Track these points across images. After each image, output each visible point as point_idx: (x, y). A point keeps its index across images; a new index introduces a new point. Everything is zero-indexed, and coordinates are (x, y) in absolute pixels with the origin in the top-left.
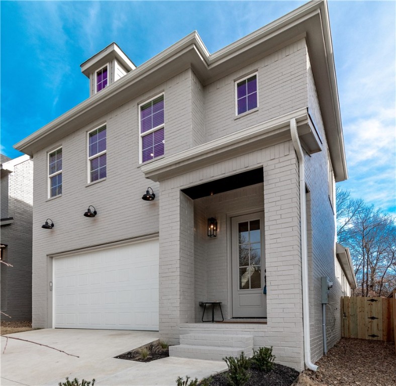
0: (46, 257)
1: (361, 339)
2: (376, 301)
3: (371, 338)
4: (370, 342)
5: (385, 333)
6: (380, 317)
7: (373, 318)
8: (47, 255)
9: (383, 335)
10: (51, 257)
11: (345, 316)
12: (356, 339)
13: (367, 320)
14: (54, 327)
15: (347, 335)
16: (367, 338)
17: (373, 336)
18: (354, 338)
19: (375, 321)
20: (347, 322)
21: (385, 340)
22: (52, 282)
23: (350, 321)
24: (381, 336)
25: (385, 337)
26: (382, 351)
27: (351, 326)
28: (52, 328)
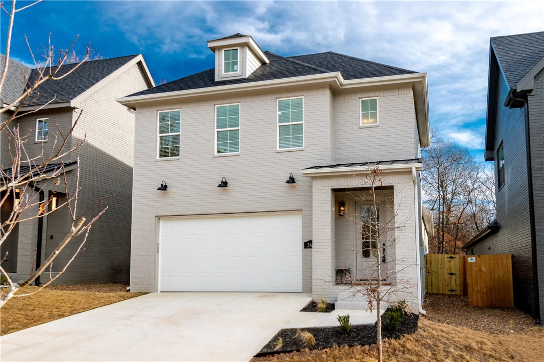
0: (154, 218)
1: (442, 294)
2: (454, 258)
3: (450, 293)
4: (450, 296)
5: (462, 288)
6: (458, 273)
7: (452, 274)
8: (156, 216)
9: (460, 290)
10: (159, 218)
11: (428, 272)
12: (438, 294)
13: (447, 276)
14: (159, 291)
15: (430, 291)
16: (447, 293)
17: (452, 291)
18: (436, 294)
19: (453, 276)
20: (429, 278)
21: (462, 294)
22: (158, 244)
23: (433, 277)
24: (458, 291)
25: (462, 291)
26: (460, 304)
27: (434, 281)
28: (157, 292)
